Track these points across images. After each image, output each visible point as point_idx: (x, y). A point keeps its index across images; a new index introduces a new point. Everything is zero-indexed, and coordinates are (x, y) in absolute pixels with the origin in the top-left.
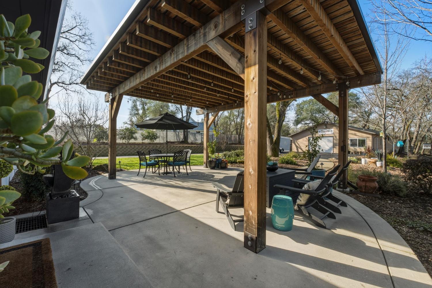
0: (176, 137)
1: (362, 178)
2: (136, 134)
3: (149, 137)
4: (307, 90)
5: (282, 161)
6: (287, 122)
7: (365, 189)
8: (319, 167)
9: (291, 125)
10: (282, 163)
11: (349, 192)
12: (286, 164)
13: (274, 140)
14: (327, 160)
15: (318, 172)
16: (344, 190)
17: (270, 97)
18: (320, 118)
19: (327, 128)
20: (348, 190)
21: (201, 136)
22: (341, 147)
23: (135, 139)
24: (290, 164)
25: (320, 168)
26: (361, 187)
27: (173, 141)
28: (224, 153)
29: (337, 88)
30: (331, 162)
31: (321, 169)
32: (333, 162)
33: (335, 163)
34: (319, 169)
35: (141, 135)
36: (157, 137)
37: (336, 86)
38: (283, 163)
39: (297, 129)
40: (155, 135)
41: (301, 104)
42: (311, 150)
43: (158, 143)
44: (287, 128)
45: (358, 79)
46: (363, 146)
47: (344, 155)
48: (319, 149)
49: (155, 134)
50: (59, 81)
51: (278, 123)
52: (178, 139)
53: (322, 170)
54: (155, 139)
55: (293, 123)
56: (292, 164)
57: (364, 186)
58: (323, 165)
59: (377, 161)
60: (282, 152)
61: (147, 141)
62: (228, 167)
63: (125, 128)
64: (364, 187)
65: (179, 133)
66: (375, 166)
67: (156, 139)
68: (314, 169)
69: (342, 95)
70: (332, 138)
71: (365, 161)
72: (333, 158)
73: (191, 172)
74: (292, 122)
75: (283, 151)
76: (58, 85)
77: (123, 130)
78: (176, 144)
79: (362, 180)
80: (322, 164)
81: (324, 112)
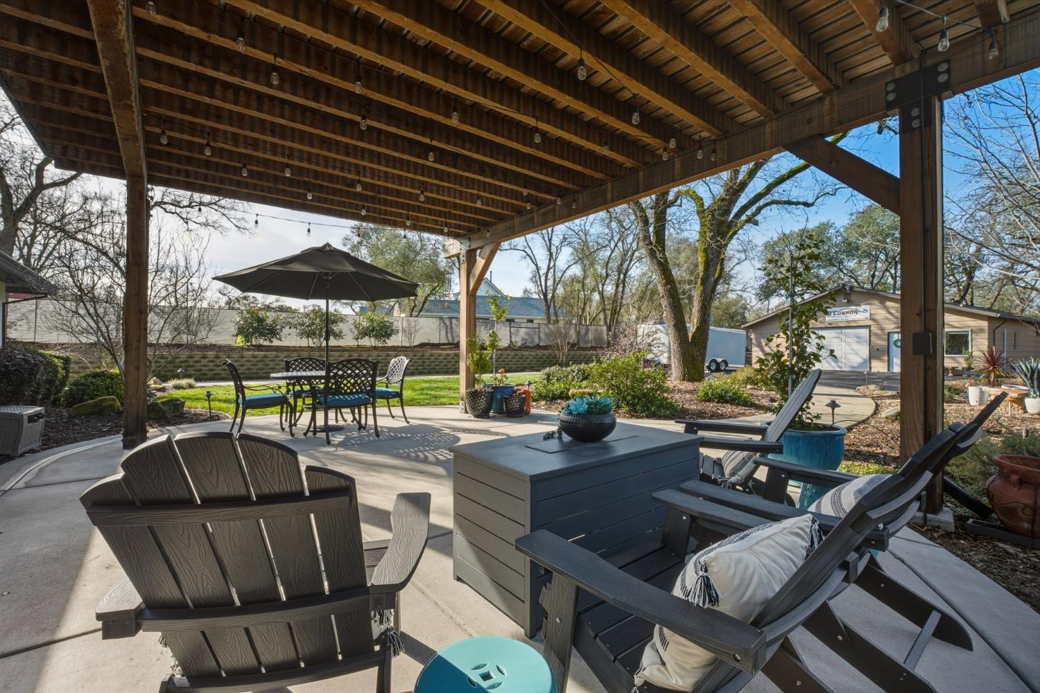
0: (443, 333)
1: (1014, 472)
2: (341, 325)
3: (372, 331)
4: (768, 130)
5: (707, 393)
6: (739, 293)
7: (1033, 522)
8: (818, 417)
9: (752, 299)
10: (705, 401)
11: (952, 529)
12: (718, 402)
13: (690, 335)
14: (852, 392)
15: (814, 436)
16: (929, 516)
17: (641, 174)
18: (829, 278)
19: (850, 303)
20: (946, 516)
21: (508, 329)
22: (915, 335)
23: (338, 336)
24: (731, 404)
25: (826, 420)
26: (1010, 512)
27: (436, 341)
28: (547, 370)
29: (891, 97)
30: (865, 396)
31: (825, 427)
32: (873, 398)
33: (879, 402)
34: (817, 427)
35: (352, 327)
36: (392, 330)
37: (888, 93)
38: (710, 400)
39: (768, 310)
40: (388, 327)
41: (776, 243)
42: (786, 353)
43: (398, 347)
44: (741, 307)
45: (988, 43)
46: (960, 352)
47: (926, 369)
48: (820, 348)
49: (388, 324)
50: (166, 200)
51: (701, 284)
52: (450, 338)
53: (831, 428)
54: (388, 336)
55: (757, 294)
56: (738, 404)
57: (1026, 506)
58: (837, 410)
59: (1027, 395)
60: (722, 368)
61: (368, 342)
62: (533, 411)
63: (311, 308)
64: (1028, 511)
65: (451, 323)
66: (1019, 413)
67: (390, 335)
68: (796, 424)
69: (915, 124)
70: (865, 332)
71: (982, 393)
72: (872, 387)
73: (406, 424)
74: (753, 292)
75: (727, 365)
76: (165, 210)
77: (307, 315)
78: (443, 349)
79: (1014, 477)
80: (833, 405)
81: (841, 262)
